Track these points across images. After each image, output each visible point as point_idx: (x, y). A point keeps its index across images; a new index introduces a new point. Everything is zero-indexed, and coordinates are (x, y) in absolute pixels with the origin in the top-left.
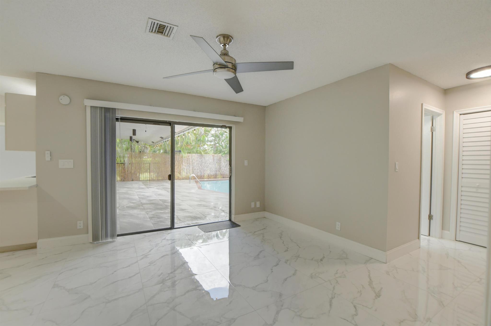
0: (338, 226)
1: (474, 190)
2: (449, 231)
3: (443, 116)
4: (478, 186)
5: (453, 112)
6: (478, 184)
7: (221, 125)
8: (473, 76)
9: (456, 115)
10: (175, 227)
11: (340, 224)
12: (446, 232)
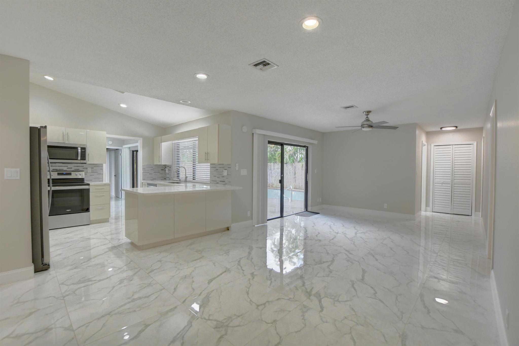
0: (386, 206)
1: (441, 185)
2: (429, 207)
3: (426, 146)
4: (443, 182)
5: (431, 144)
6: (442, 182)
7: (304, 145)
8: (443, 129)
9: (432, 145)
10: (284, 216)
11: (387, 205)
12: (428, 208)
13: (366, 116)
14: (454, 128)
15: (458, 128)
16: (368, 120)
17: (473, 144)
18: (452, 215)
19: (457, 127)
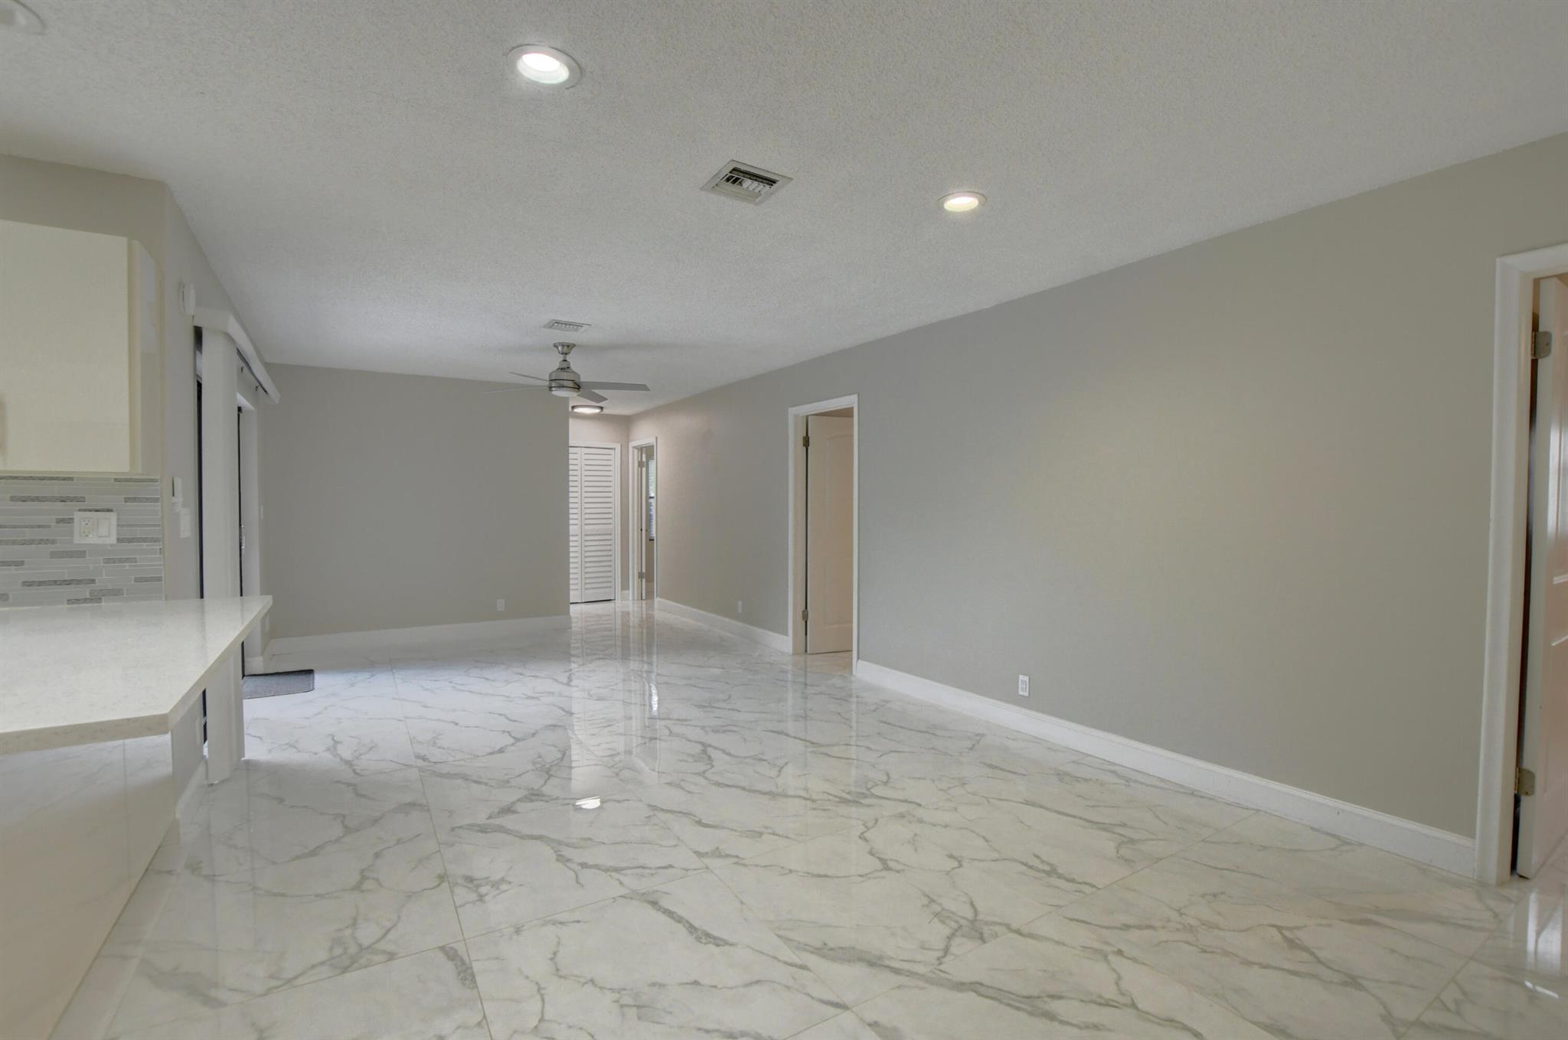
13: (561, 357)
14: (597, 411)
15: (605, 411)
16: (565, 368)
17: (615, 449)
18: (583, 606)
19: (602, 408)
